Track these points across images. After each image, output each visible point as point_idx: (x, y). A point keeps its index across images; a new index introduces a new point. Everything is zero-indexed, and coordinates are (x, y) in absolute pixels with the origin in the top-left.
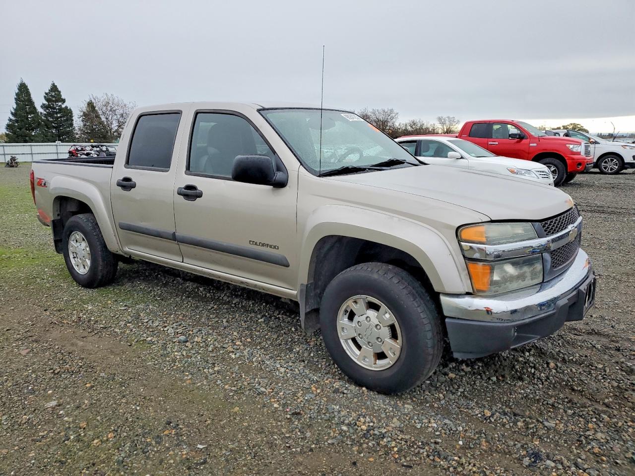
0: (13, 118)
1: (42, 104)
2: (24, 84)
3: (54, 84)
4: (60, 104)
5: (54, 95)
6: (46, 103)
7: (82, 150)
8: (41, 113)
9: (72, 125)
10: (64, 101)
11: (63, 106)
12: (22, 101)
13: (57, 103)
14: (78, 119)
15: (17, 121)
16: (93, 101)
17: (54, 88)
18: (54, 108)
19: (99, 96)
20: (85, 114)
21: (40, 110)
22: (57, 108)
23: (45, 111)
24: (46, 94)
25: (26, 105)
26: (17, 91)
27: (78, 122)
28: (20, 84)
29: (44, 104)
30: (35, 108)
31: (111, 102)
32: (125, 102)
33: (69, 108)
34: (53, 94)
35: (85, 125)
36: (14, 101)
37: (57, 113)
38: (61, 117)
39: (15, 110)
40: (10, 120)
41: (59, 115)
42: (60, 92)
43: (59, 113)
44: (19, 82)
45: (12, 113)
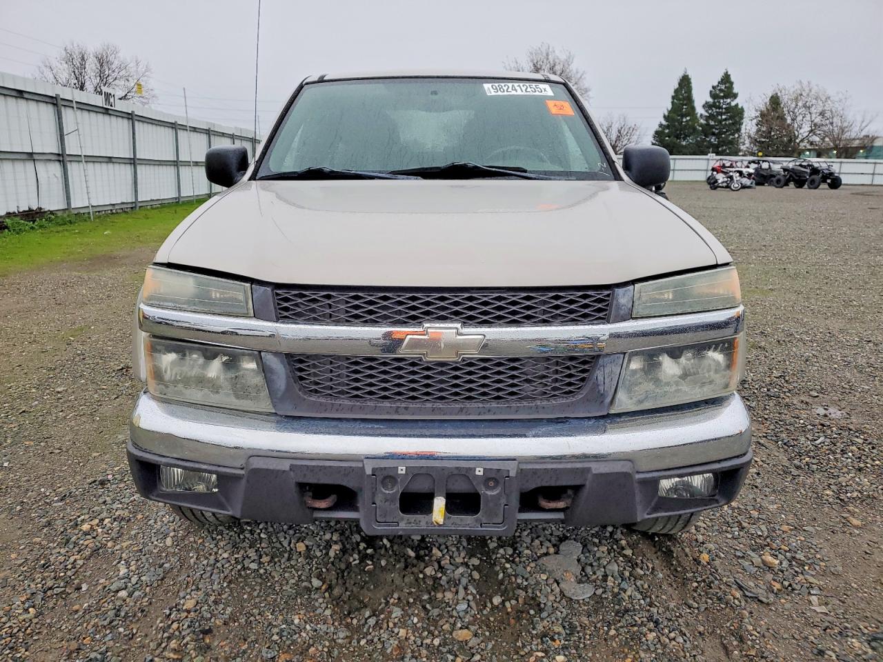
0: (664, 123)
1: (704, 102)
2: (688, 76)
3: (727, 72)
4: (729, 100)
5: (725, 88)
6: (711, 100)
7: (731, 166)
8: (701, 115)
9: (739, 130)
10: (735, 96)
11: (733, 104)
12: (680, 100)
13: (725, 100)
14: (750, 122)
15: (667, 127)
16: (779, 94)
17: (726, 79)
18: (720, 108)
19: (787, 87)
20: (762, 115)
21: (700, 110)
22: (724, 106)
23: (706, 111)
24: (713, 87)
25: (683, 105)
26: (677, 86)
27: (749, 127)
28: (683, 77)
29: (707, 103)
30: (693, 108)
31: (804, 94)
32: (830, 92)
33: (740, 106)
34: (723, 87)
35: (758, 131)
36: (670, 100)
37: (721, 114)
38: (725, 120)
39: (670, 112)
40: (661, 125)
41: (724, 117)
42: (732, 83)
43: (724, 114)
44: (681, 74)
45: (664, 116)
